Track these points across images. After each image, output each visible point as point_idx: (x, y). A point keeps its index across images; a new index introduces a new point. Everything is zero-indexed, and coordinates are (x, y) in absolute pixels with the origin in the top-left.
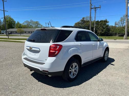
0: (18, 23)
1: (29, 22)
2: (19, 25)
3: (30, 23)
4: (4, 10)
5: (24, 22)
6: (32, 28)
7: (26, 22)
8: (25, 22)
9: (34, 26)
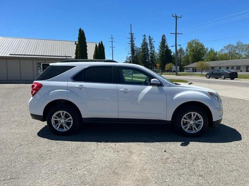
0: (212, 51)
1: (233, 46)
2: (212, 55)
3: (236, 47)
4: (176, 32)
5: (223, 48)
6: (239, 58)
7: (227, 47)
8: (225, 47)
9: (243, 54)
